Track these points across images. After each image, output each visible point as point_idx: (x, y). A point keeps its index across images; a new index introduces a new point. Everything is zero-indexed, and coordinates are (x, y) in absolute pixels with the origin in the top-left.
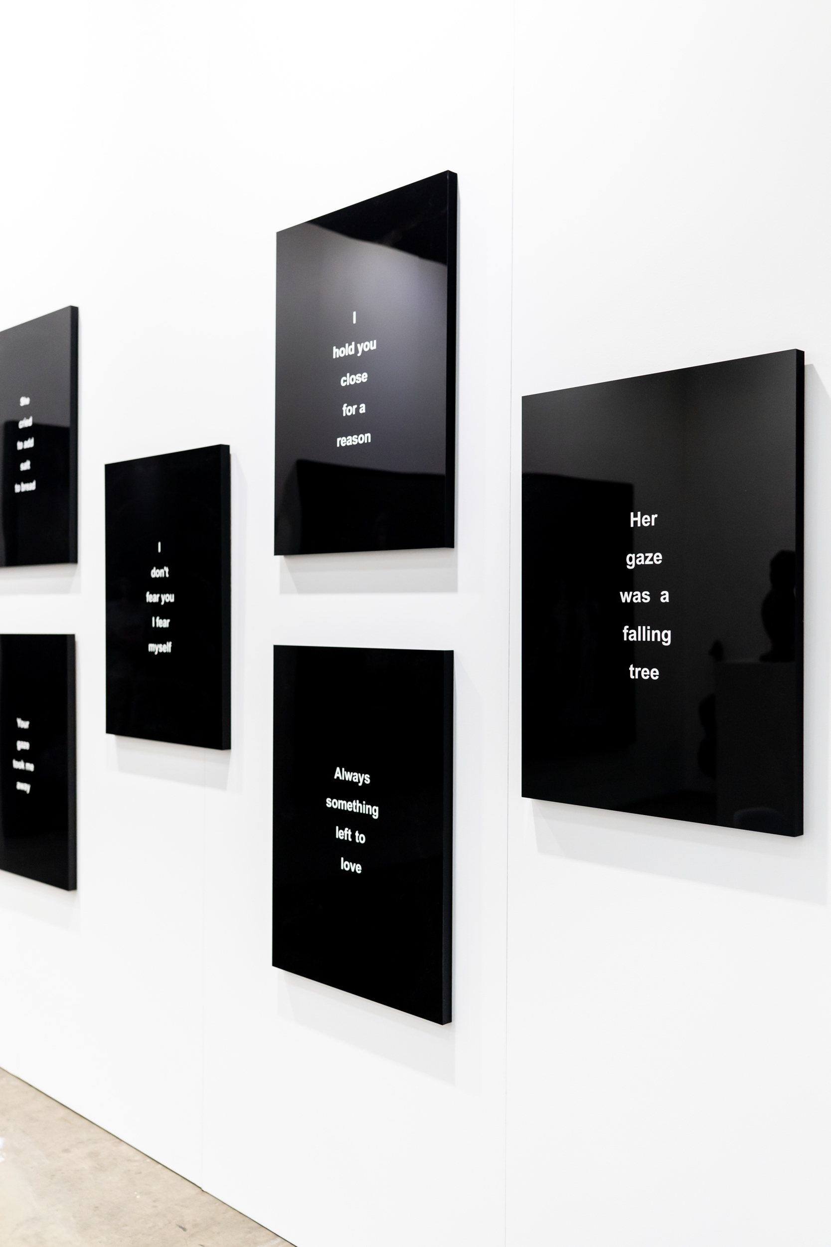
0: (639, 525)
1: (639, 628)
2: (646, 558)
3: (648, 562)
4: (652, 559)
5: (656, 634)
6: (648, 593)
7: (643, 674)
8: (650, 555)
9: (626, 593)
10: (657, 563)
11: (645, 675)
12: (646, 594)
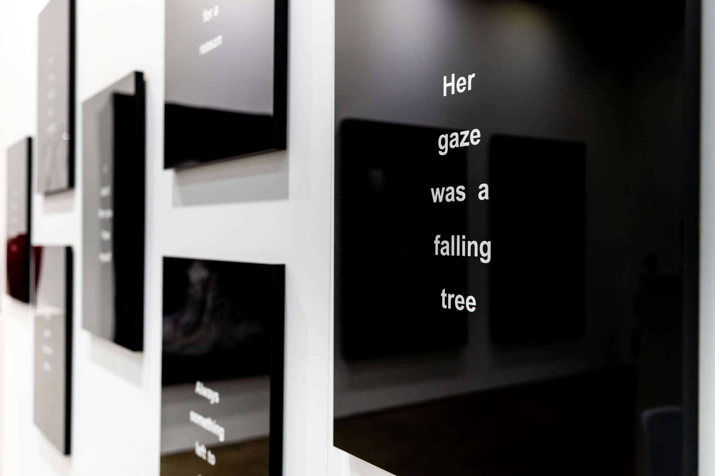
0: (453, 92)
1: (453, 237)
2: (461, 137)
3: (463, 144)
4: (468, 140)
5: (473, 246)
6: (463, 188)
7: (457, 302)
8: (466, 133)
9: (438, 189)
10: (474, 143)
11: (460, 305)
12: (461, 190)
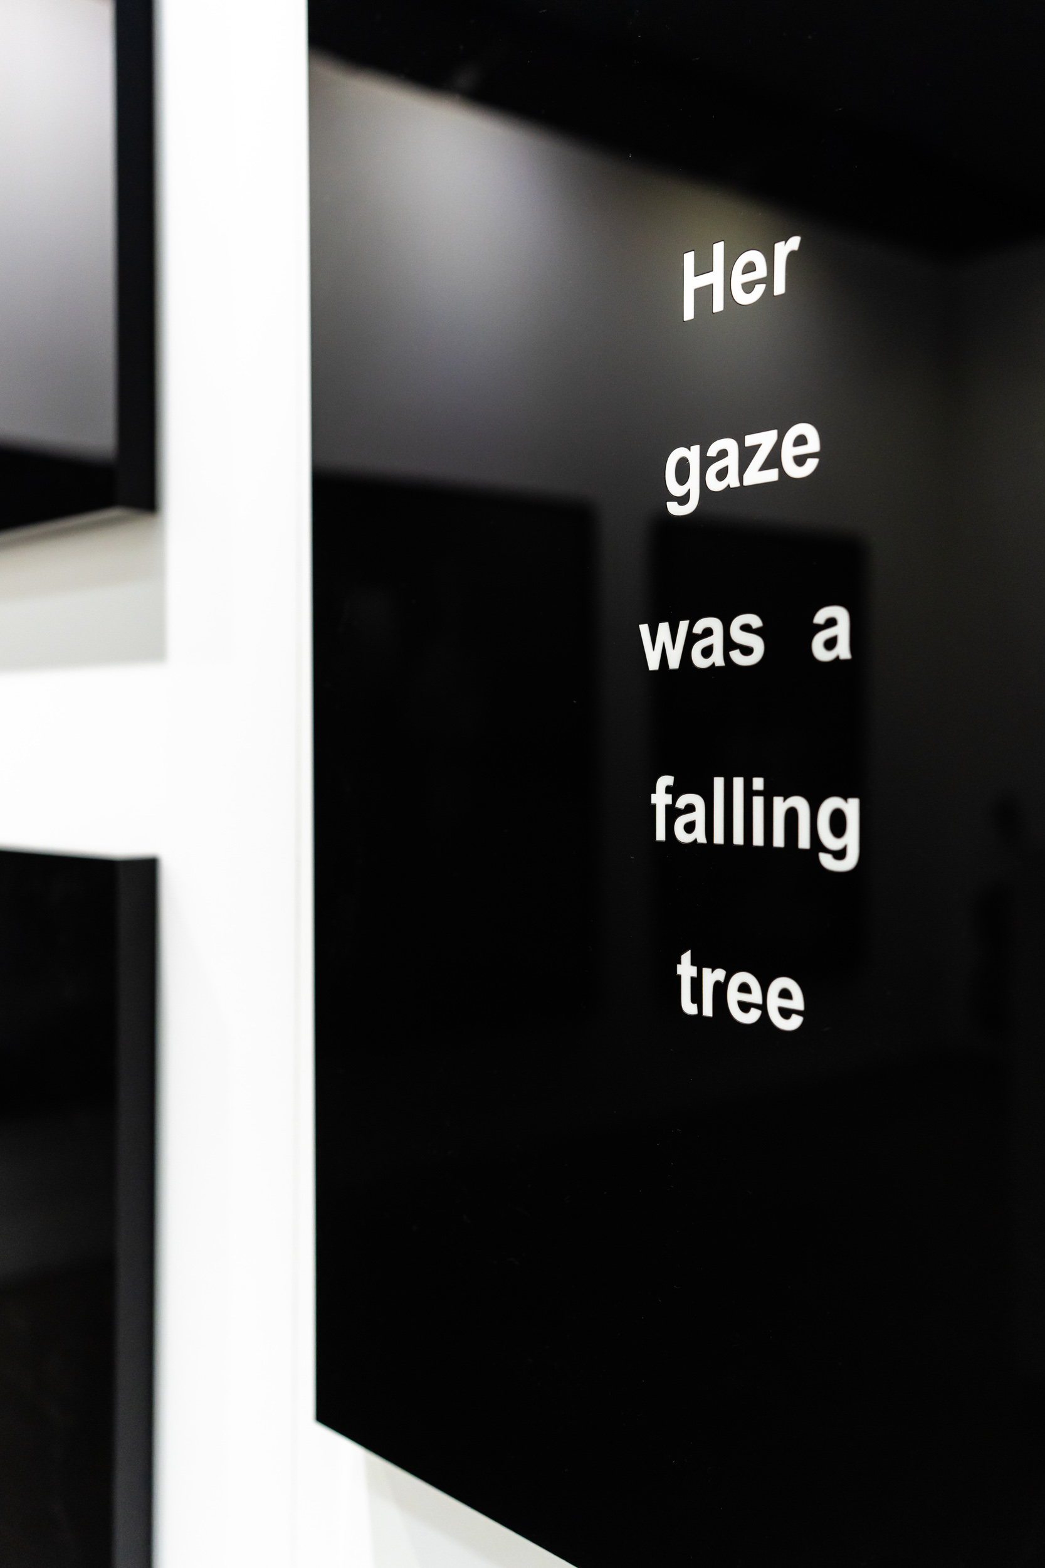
0: (718, 305)
1: (719, 783)
2: (746, 455)
3: (755, 476)
4: (774, 460)
5: (792, 816)
6: (755, 621)
7: (733, 997)
8: (765, 440)
9: (664, 628)
10: (796, 472)
11: (745, 1007)
12: (746, 628)
